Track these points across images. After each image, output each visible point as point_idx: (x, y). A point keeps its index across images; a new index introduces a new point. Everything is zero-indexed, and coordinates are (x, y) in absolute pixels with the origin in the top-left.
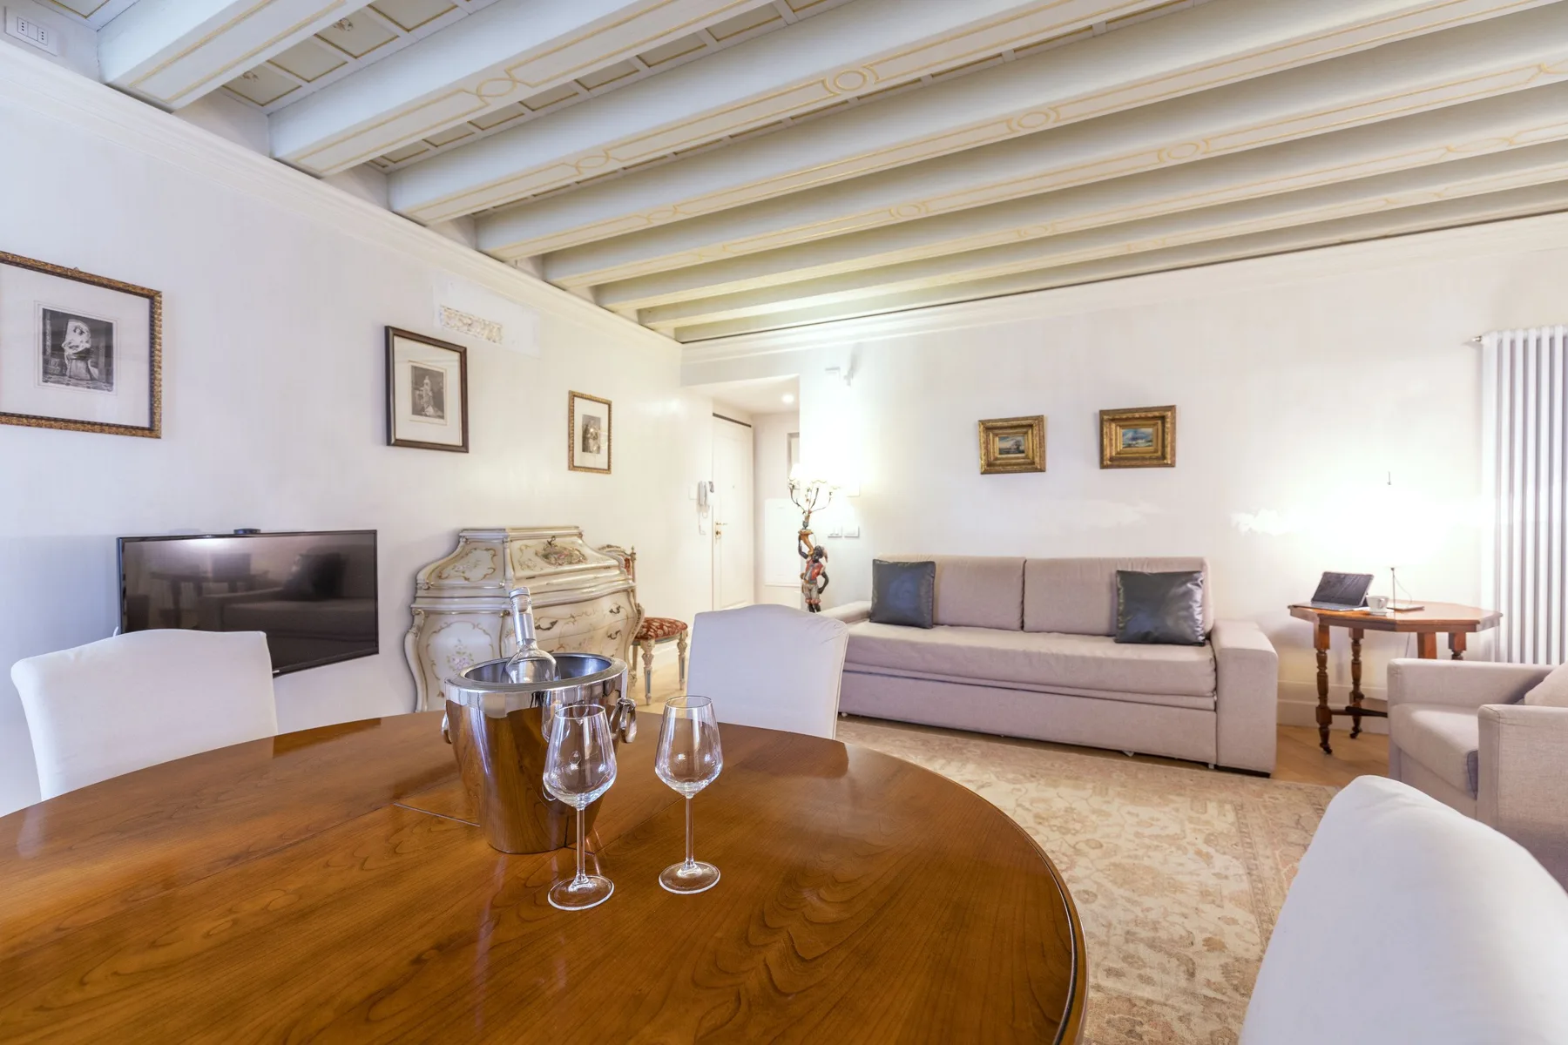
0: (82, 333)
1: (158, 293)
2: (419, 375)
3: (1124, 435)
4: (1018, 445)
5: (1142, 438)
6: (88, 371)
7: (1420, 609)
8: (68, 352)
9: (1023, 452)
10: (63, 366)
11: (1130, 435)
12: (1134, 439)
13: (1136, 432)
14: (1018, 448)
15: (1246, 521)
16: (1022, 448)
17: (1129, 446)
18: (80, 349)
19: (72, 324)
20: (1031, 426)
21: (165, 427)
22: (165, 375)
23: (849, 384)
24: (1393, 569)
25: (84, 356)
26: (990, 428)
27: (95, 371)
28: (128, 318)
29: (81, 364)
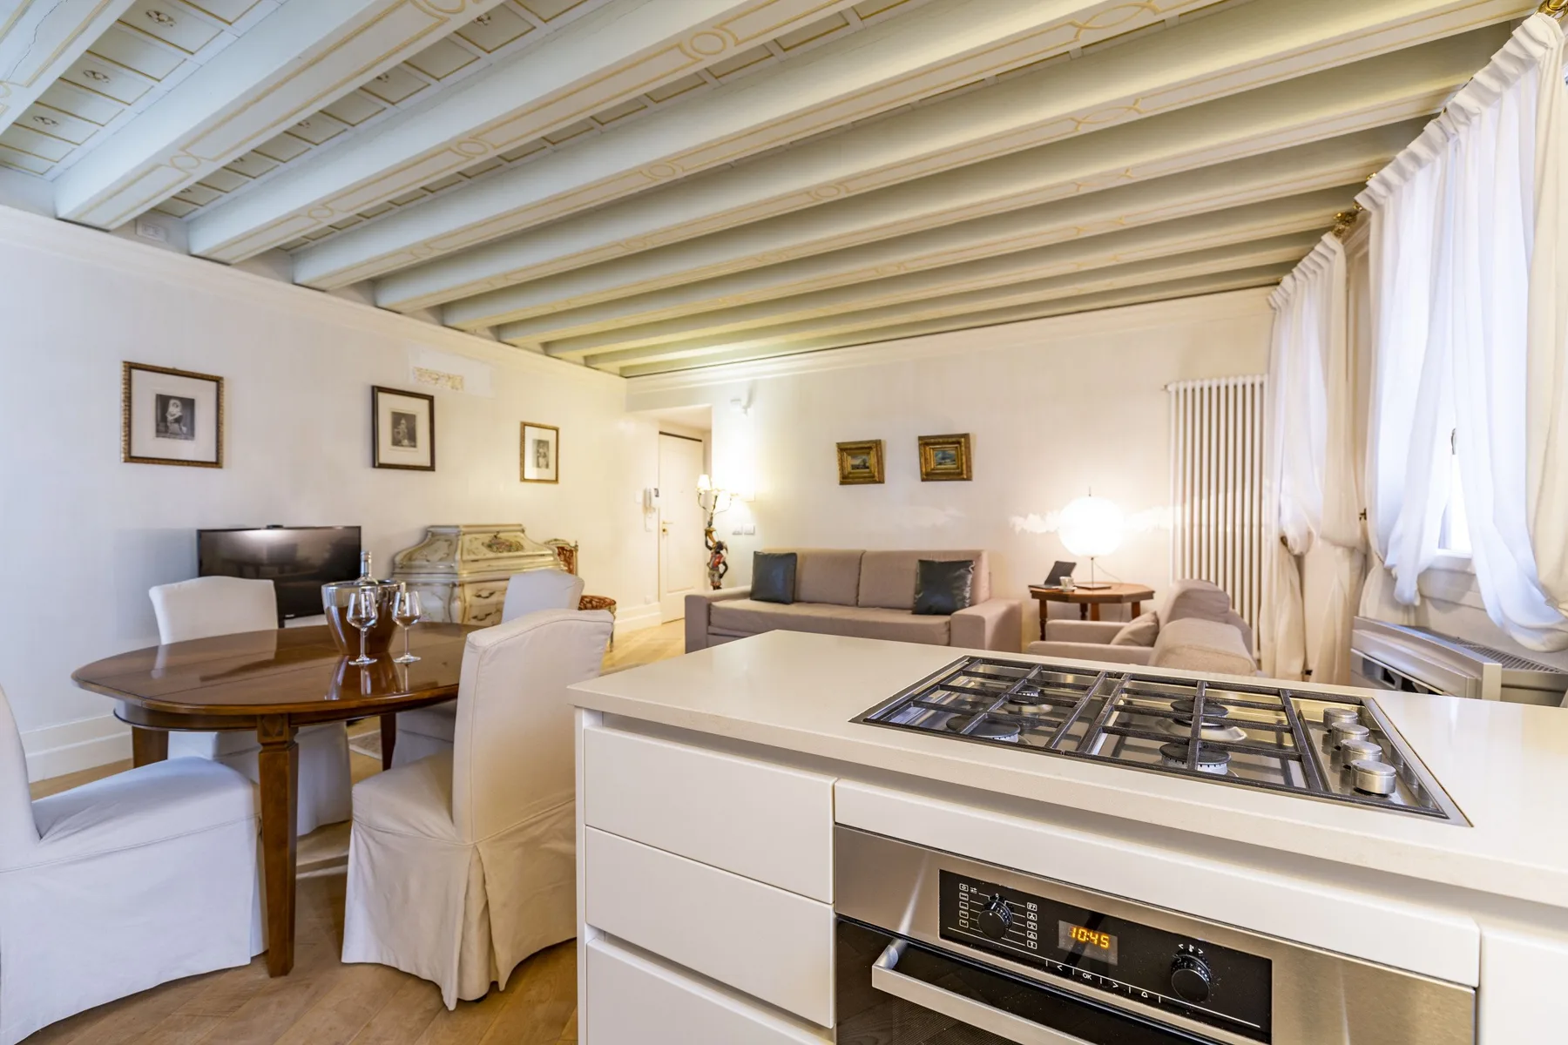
0: (177, 406)
1: (221, 378)
2: (397, 417)
3: (936, 455)
4: (864, 461)
5: (948, 458)
6: (181, 429)
7: (1109, 588)
8: (170, 418)
9: (868, 468)
10: (167, 427)
11: (940, 456)
12: (943, 458)
13: (944, 452)
14: (864, 465)
15: (1019, 523)
16: (867, 464)
17: (940, 464)
18: (176, 416)
19: (172, 402)
20: (870, 448)
21: (226, 460)
22: (225, 429)
23: (746, 412)
24: (1092, 559)
25: (178, 420)
26: (844, 449)
27: (184, 429)
28: (203, 395)
29: (176, 426)
